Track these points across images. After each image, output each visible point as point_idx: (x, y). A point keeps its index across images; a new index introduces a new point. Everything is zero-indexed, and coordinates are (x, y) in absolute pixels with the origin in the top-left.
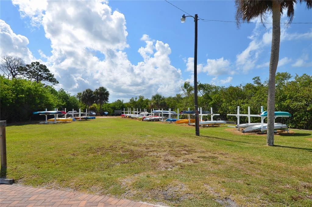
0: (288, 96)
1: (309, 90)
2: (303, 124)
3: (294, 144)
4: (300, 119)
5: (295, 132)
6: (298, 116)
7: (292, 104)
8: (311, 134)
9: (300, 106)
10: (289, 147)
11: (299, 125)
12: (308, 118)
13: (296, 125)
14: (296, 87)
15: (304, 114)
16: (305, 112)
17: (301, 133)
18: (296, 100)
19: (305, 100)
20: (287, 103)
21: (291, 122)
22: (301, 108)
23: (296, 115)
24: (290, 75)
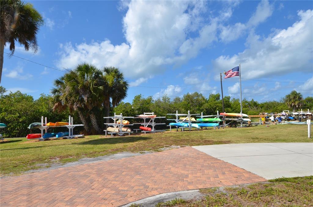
0: (4, 109)
1: (21, 105)
2: (16, 133)
3: (10, 148)
4: (13, 129)
5: (10, 140)
6: (12, 126)
7: (7, 117)
8: (22, 140)
9: (14, 118)
10: (6, 150)
11: (13, 134)
12: (20, 128)
13: (10, 135)
14: (11, 101)
15: (17, 125)
16: (18, 123)
17: (14, 140)
18: (11, 112)
19: (19, 113)
20: (2, 115)
21: (6, 133)
22: (14, 120)
23: (10, 126)
24: (5, 89)
